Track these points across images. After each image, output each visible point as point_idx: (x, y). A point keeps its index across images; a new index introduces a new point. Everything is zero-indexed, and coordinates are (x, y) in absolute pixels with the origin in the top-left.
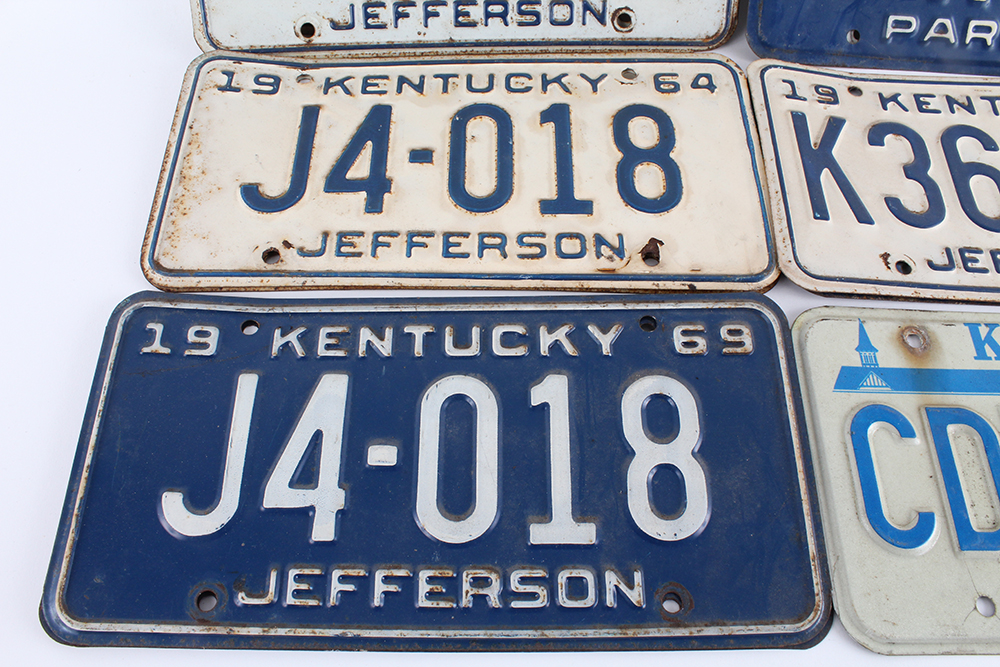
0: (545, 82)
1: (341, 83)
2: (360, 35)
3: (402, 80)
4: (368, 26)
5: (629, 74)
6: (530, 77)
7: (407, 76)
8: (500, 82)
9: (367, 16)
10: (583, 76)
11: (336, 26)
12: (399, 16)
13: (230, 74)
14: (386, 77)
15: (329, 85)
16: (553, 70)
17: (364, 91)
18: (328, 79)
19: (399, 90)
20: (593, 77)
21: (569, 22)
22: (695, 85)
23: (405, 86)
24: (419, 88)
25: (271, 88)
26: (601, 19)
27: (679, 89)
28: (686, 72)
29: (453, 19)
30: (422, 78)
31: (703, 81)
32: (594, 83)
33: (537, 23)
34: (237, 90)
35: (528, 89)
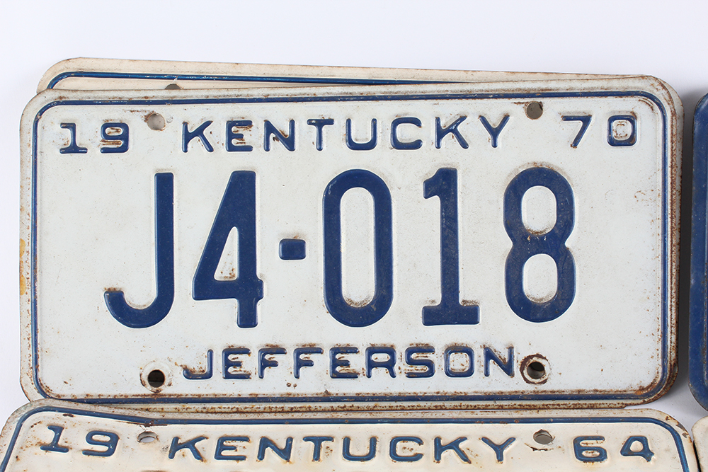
0: (439, 448)
1: (191, 444)
2: (218, 385)
3: (265, 443)
4: (228, 376)
5: (542, 437)
6: (420, 442)
7: (272, 437)
8: (383, 448)
9: (228, 364)
10: (485, 440)
11: (189, 374)
12: (265, 364)
13: (58, 430)
14: (246, 439)
15: (176, 446)
16: (448, 432)
17: (219, 456)
18: (176, 439)
19: (261, 456)
20: (498, 440)
21: (469, 373)
22: (626, 451)
23: (268, 450)
24: (285, 453)
25: (105, 448)
26: (507, 368)
27: (606, 457)
28: (614, 435)
29: (329, 369)
30: (290, 440)
31: (636, 446)
32: (499, 449)
33: (430, 373)
34: (65, 450)
35: (417, 457)
